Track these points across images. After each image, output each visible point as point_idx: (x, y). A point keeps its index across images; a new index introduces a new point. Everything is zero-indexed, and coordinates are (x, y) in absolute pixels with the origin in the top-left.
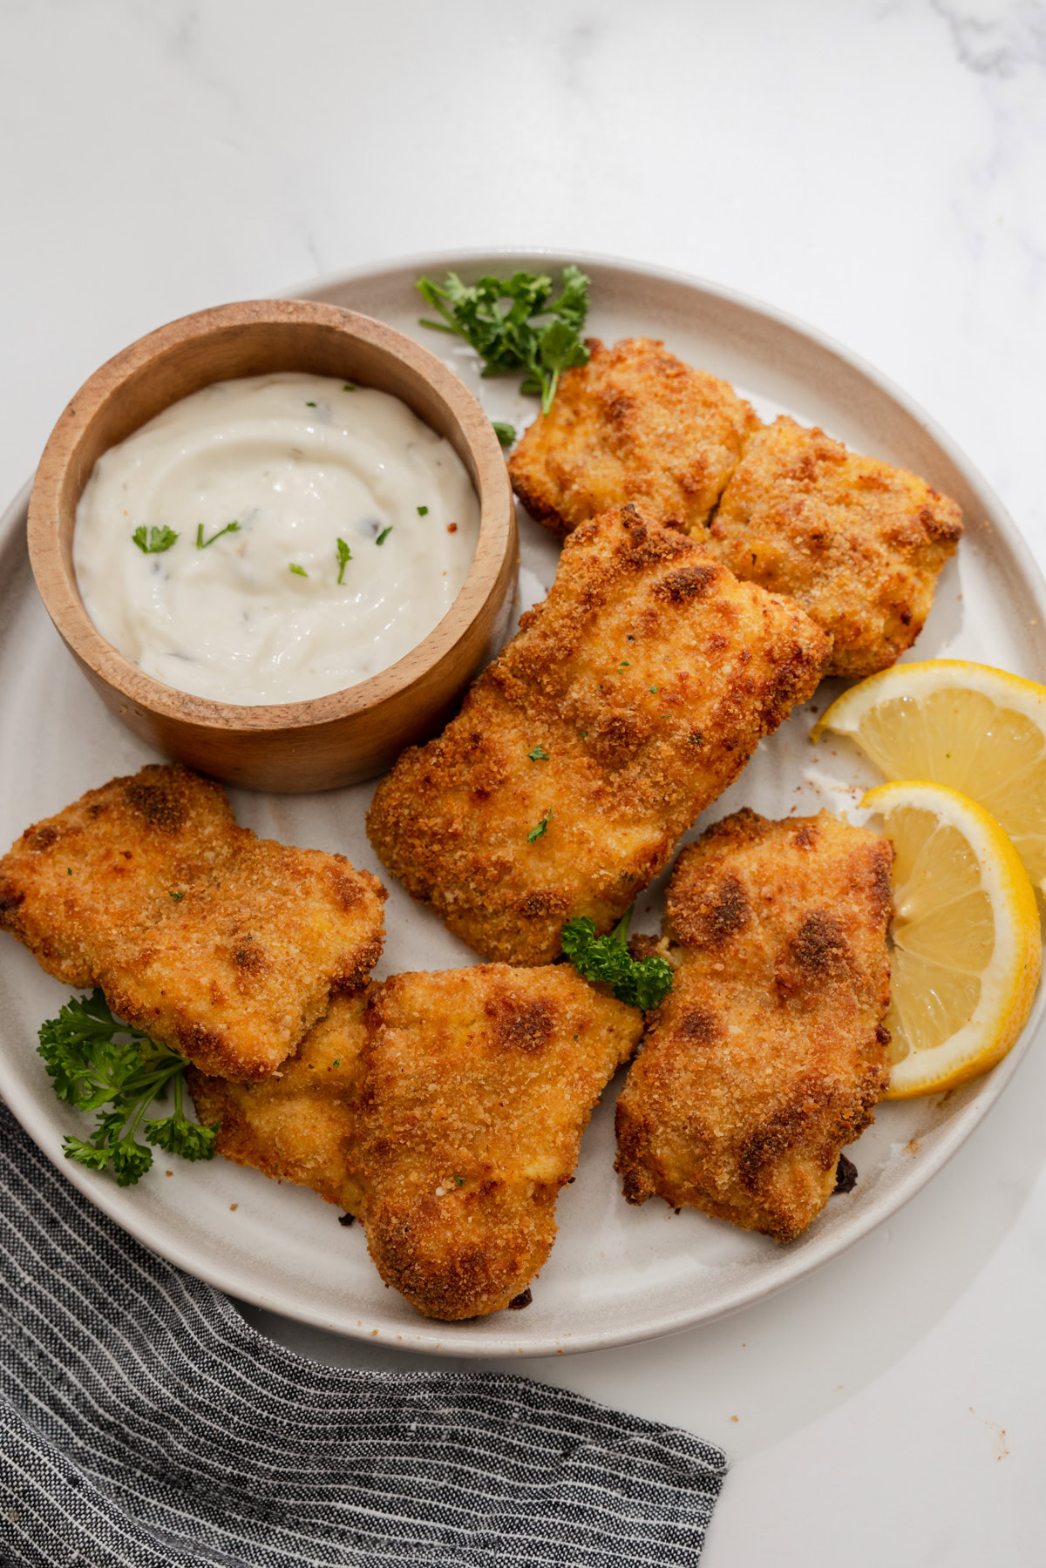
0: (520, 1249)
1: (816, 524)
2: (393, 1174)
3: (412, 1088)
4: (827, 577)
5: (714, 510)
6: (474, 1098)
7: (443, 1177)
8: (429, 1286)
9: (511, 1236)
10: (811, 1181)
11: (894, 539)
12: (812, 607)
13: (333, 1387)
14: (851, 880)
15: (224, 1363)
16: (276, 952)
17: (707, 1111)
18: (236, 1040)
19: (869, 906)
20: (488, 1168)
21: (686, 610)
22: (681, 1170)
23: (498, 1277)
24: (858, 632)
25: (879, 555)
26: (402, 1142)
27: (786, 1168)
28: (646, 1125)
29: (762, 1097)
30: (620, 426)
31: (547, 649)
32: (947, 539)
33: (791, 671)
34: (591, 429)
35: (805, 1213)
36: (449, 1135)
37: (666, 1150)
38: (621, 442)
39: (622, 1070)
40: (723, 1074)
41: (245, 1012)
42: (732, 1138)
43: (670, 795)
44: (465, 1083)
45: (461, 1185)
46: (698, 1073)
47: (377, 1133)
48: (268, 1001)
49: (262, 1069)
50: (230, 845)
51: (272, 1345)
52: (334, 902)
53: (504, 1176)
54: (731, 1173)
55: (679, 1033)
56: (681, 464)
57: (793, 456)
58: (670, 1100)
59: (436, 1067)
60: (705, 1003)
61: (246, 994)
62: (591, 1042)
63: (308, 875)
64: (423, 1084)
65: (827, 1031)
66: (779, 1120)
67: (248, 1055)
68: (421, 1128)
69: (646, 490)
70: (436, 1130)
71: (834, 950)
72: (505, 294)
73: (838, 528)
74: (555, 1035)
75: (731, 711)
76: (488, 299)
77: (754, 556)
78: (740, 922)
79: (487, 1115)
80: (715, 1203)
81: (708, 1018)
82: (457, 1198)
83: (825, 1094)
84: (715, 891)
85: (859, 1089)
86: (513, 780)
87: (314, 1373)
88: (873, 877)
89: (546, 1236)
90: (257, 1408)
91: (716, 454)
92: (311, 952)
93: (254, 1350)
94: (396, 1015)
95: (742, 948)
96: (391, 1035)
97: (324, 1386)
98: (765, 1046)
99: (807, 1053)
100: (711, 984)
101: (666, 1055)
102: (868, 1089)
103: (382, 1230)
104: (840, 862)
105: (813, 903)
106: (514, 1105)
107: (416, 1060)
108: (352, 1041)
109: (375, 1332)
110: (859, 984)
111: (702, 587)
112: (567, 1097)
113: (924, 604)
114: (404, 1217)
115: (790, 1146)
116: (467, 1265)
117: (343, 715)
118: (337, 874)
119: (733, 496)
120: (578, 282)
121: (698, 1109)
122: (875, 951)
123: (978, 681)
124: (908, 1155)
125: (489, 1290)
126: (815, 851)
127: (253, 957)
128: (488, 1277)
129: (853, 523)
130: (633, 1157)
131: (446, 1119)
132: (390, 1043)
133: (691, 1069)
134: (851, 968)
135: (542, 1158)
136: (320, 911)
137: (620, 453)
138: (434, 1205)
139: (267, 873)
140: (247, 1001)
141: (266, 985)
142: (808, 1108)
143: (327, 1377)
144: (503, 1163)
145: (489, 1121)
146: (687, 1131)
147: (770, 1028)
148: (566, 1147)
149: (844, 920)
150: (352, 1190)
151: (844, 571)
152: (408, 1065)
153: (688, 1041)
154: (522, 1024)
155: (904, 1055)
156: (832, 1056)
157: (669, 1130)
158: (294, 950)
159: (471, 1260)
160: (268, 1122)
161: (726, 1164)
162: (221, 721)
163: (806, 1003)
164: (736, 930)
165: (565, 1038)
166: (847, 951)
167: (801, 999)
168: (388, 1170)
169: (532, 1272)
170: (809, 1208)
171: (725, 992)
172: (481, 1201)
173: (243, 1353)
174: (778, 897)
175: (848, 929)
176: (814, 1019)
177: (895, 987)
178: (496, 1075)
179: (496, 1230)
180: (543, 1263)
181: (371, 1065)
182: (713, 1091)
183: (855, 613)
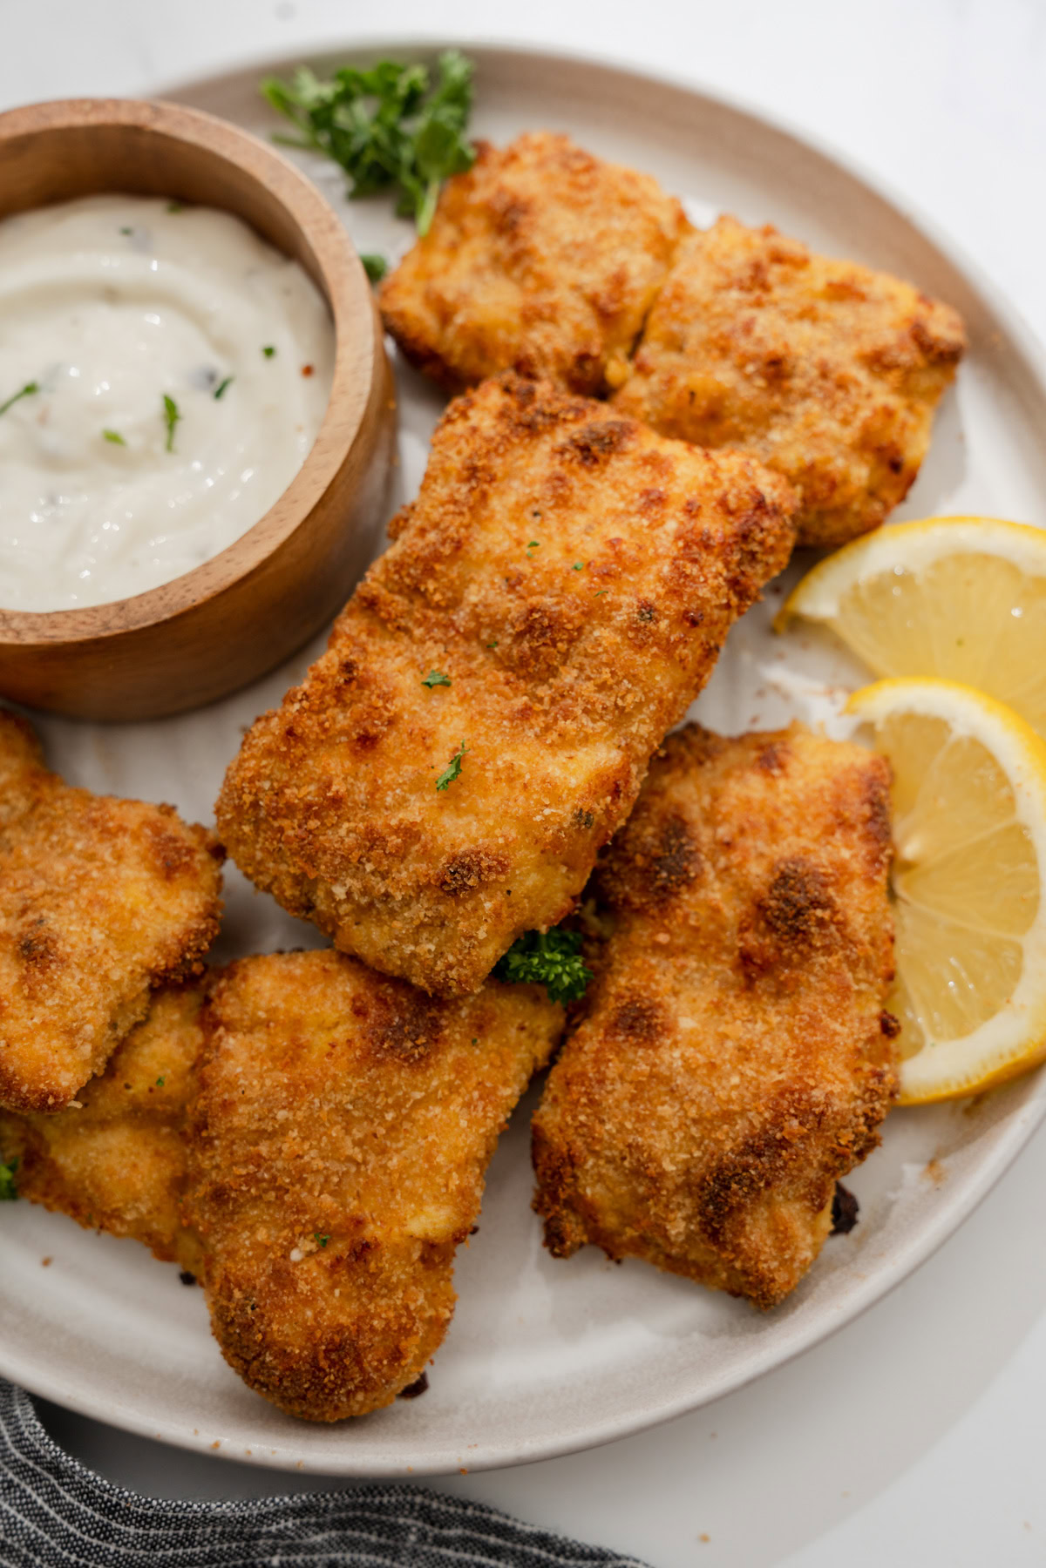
0: (406, 1331)
1: (773, 346)
2: (235, 1231)
3: (256, 1116)
4: (788, 415)
5: (638, 338)
6: (339, 1127)
7: (300, 1234)
8: (286, 1383)
9: (391, 1314)
10: (798, 1228)
11: (877, 362)
12: (771, 456)
13: (159, 1524)
14: (838, 815)
15: (23, 1485)
16: (73, 939)
17: (652, 1136)
18: (17, 1062)
19: (863, 850)
20: (359, 1223)
21: (603, 472)
22: (620, 1213)
23: (377, 1370)
24: (833, 486)
25: (857, 384)
26: (244, 1188)
27: (763, 1212)
28: (571, 1157)
29: (727, 1117)
30: (514, 237)
31: (428, 545)
32: (944, 359)
33: (756, 523)
34: (480, 247)
35: (791, 1272)
36: (306, 1179)
37: (599, 1188)
38: (517, 258)
39: (538, 1079)
40: (673, 1084)
41: (30, 1023)
42: (687, 1172)
43: (623, 698)
44: (326, 1108)
45: (324, 1245)
46: (639, 1085)
47: (214, 1174)
48: (62, 1007)
49: (51, 1101)
50: (27, 796)
51: (78, 1468)
52: (153, 869)
53: (379, 1234)
54: (688, 1219)
55: (612, 1029)
56: (593, 279)
57: (739, 262)
58: (602, 1122)
59: (287, 1087)
60: (646, 988)
61: (32, 997)
62: (495, 1046)
63: (120, 834)
64: (270, 1111)
65: (813, 1024)
66: (751, 1149)
67: (33, 1081)
68: (268, 1169)
69: (549, 316)
70: (288, 1173)
71: (819, 913)
72: (368, 91)
73: (801, 351)
74: (446, 1041)
75: (688, 572)
76: (346, 98)
77: (692, 394)
78: (689, 877)
79: (357, 1150)
80: (668, 1256)
81: (650, 1008)
82: (319, 1264)
83: (814, 1113)
84: (654, 836)
85: (859, 1102)
86: (406, 717)
87: (132, 1508)
88: (867, 810)
89: (441, 1309)
90: (63, 1549)
91: (639, 265)
92: (121, 938)
93: (57, 1472)
94: (237, 1016)
95: (692, 911)
96: (231, 1042)
97: (147, 1523)
98: (730, 1044)
99: (786, 1055)
100: (654, 961)
101: (596, 1061)
102: (872, 1101)
103: (222, 1307)
104: (821, 790)
105: (787, 848)
106: (393, 1135)
107: (262, 1077)
108: (181, 1050)
109: (217, 1445)
110: (854, 956)
111: (619, 440)
112: (463, 1123)
113: (919, 446)
114: (249, 1290)
115: (768, 1184)
116: (334, 1356)
117: (167, 616)
118: (157, 831)
119: (661, 318)
120: (457, 69)
121: (641, 1133)
122: (873, 911)
123: (1000, 542)
124: (927, 1184)
125: (366, 1386)
126: (786, 776)
127: (41, 948)
128: (362, 1370)
129: (821, 344)
130: (555, 1198)
131: (300, 1157)
132: (228, 1055)
133: (628, 1078)
134: (843, 936)
135: (430, 1209)
136: (136, 880)
137: (517, 273)
138: (289, 1273)
139: (70, 832)
140: (33, 1008)
141: (58, 985)
142: (790, 1133)
143: (150, 1513)
144: (379, 1215)
145: (359, 1158)
146: (626, 1163)
147: (735, 1019)
148: (463, 1192)
149: (830, 871)
150: (189, 1246)
151: (813, 406)
152: (251, 1084)
153: (624, 1041)
154: (400, 1027)
155: (917, 1048)
156: (821, 1058)
157: (602, 1162)
158: (98, 936)
159: (338, 1348)
160: (75, 1160)
161: (680, 1206)
162: (10, 634)
163: (783, 984)
164: (683, 888)
165: (461, 1044)
166: (835, 913)
167: (776, 979)
168: (229, 1225)
169: (424, 1356)
170: (796, 1265)
171: (673, 971)
172: (350, 1268)
173: (46, 1474)
174: (740, 841)
175: (836, 883)
176: (795, 1006)
177: (901, 952)
178: (367, 1096)
179: (372, 1307)
180: (438, 1344)
181: (204, 1084)
182: (659, 1108)
183: (828, 460)
